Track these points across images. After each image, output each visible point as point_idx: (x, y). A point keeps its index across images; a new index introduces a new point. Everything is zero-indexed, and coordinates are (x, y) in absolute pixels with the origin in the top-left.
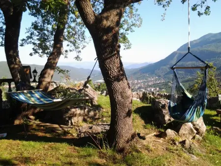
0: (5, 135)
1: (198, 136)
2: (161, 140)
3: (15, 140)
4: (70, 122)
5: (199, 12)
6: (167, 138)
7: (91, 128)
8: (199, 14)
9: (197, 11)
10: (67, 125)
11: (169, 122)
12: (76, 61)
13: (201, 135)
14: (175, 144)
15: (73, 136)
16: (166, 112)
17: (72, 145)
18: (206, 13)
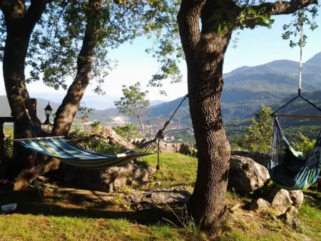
0: (15, 206)
1: (293, 208)
2: (251, 214)
3: (36, 214)
4: (111, 186)
5: (291, 41)
6: (258, 211)
7: (149, 196)
8: (292, 44)
9: (289, 40)
10: (108, 191)
11: (256, 188)
12: (96, 94)
13: (298, 207)
14: (273, 219)
15: (124, 208)
16: (250, 174)
17: (134, 223)
18: (300, 44)
